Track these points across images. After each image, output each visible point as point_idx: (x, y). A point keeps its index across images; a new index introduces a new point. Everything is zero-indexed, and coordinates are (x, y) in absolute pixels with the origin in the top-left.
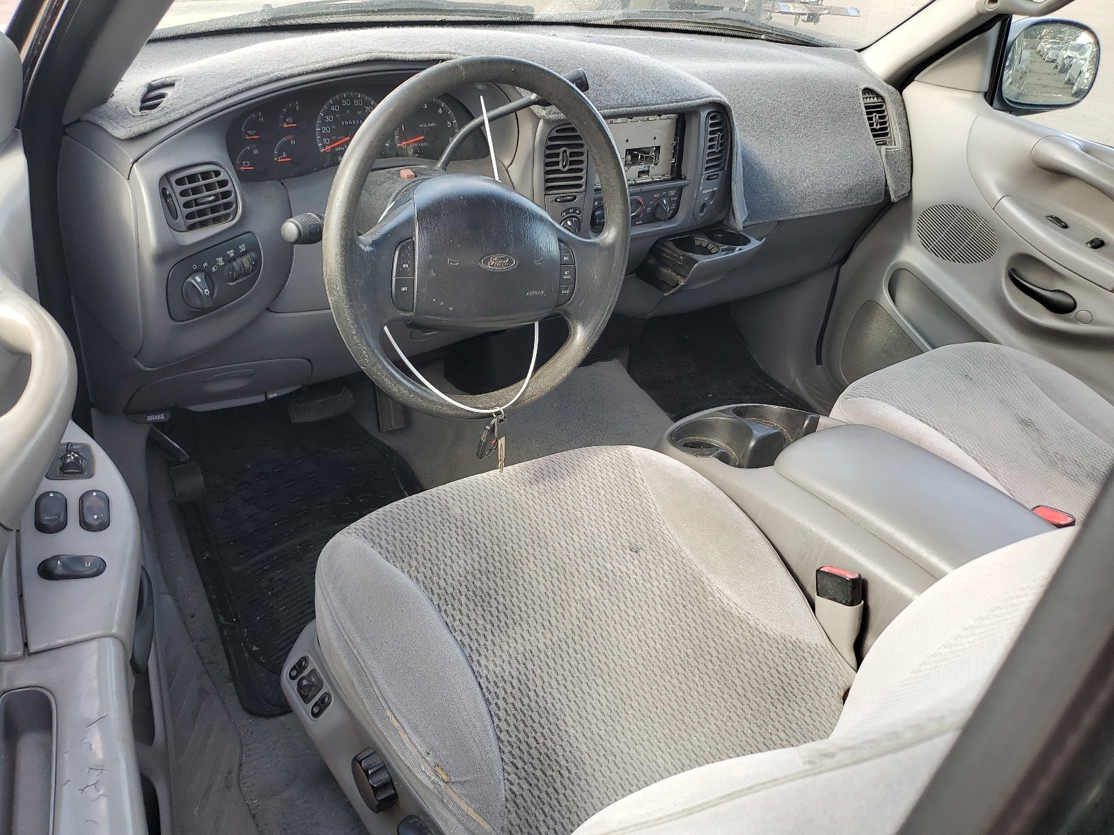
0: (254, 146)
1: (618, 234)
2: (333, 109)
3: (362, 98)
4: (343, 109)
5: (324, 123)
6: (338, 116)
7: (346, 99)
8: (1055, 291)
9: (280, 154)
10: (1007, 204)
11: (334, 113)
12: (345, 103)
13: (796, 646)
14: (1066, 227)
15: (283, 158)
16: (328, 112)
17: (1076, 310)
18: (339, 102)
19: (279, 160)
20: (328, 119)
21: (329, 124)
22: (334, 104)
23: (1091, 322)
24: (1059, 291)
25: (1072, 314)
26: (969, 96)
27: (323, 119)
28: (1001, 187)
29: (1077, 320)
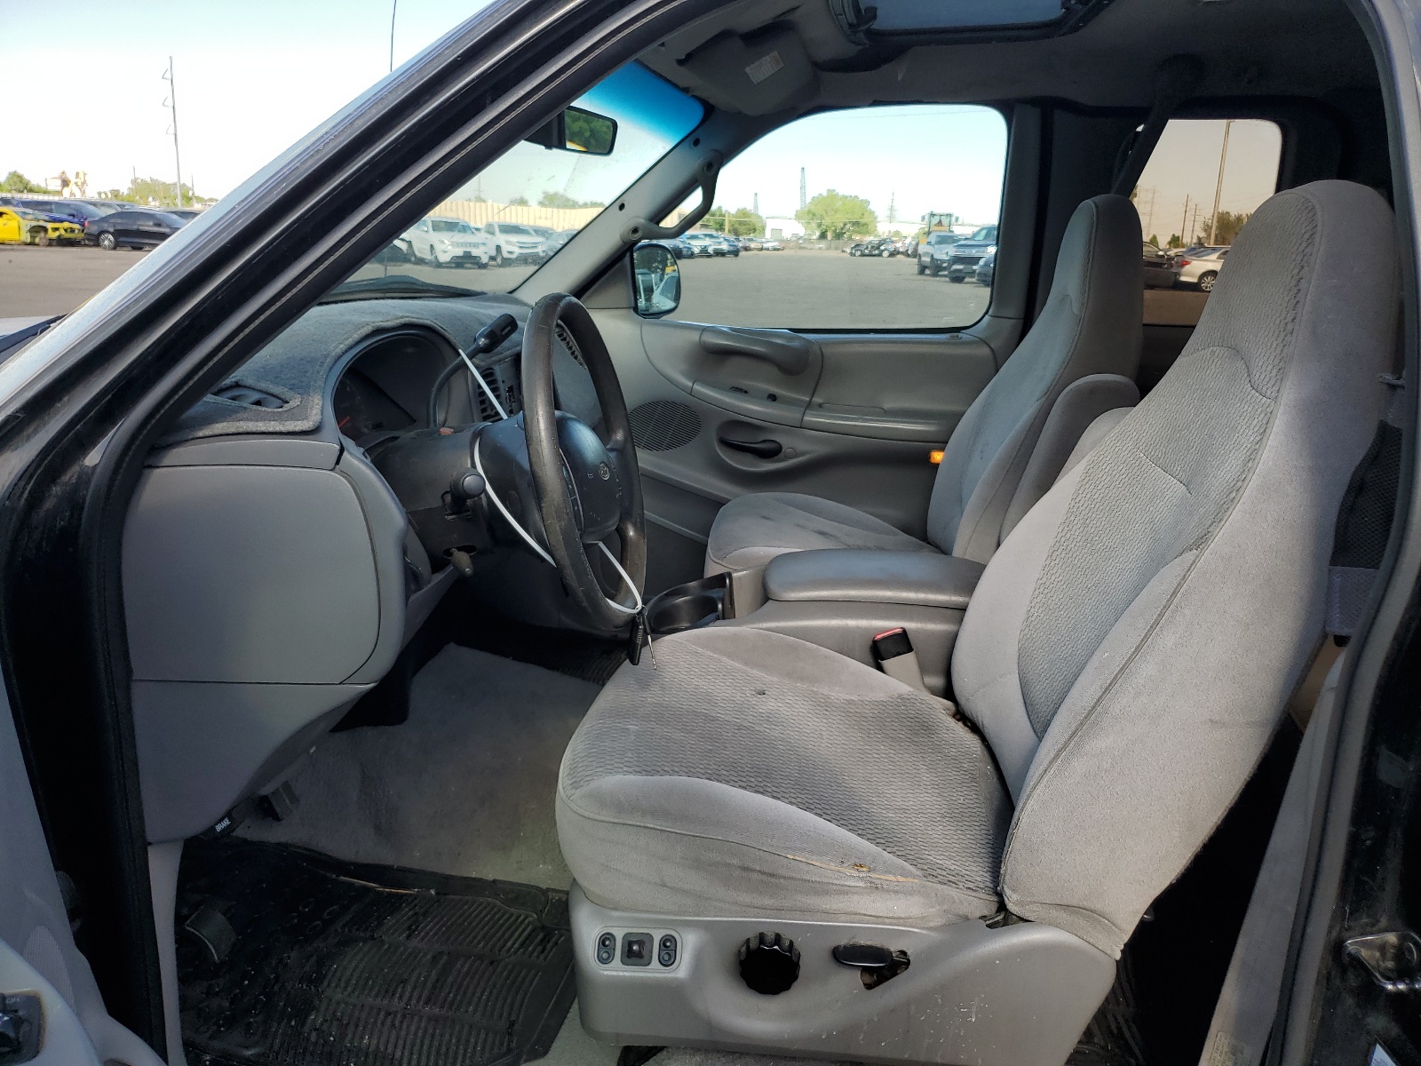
1: (624, 434)
8: (761, 442)
10: (698, 387)
13: (900, 697)
14: (746, 392)
17: (783, 450)
23: (796, 455)
24: (764, 441)
25: (781, 455)
26: (624, 311)
28: (687, 375)
29: (787, 458)
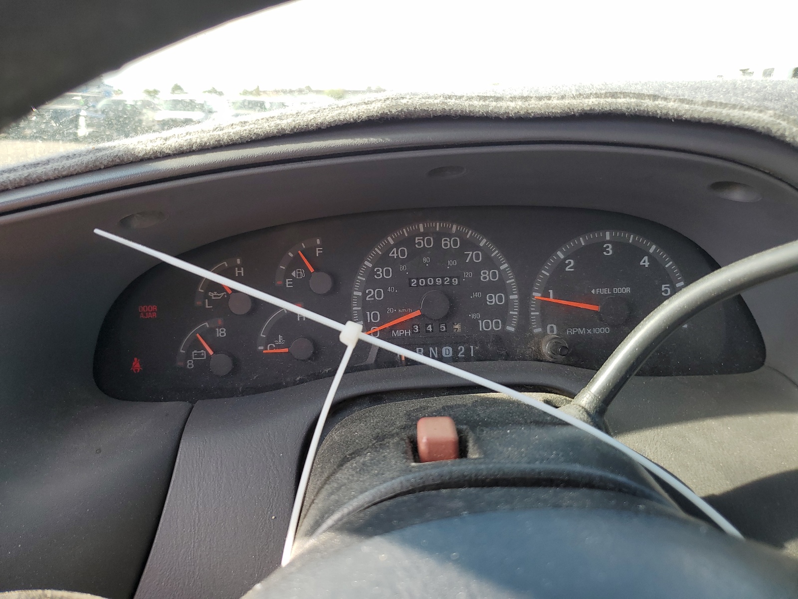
0: (220, 321)
2: (394, 254)
3: (458, 234)
4: (415, 254)
5: (371, 281)
6: (403, 268)
7: (424, 235)
9: (271, 338)
11: (394, 263)
12: (421, 243)
15: (279, 347)
16: (383, 261)
18: (408, 242)
19: (269, 351)
20: (381, 273)
21: (383, 283)
22: (397, 245)
27: (371, 273)
